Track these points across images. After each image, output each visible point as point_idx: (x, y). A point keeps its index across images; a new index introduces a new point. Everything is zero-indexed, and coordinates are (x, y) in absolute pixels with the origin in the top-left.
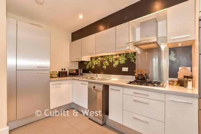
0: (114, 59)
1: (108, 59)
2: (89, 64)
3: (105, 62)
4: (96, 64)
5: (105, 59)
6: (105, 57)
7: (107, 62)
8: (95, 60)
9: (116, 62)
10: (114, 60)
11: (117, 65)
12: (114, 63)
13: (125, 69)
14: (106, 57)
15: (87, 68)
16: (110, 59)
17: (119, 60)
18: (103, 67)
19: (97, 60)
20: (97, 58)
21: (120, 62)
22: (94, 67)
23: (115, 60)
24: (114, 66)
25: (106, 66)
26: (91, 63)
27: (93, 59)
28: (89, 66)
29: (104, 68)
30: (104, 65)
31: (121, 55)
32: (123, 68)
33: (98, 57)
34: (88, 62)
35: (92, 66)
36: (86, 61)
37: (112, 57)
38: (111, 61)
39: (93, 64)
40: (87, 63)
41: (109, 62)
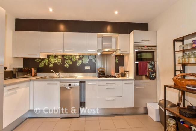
0: (77, 58)
1: (71, 58)
2: (45, 62)
3: (67, 61)
4: (55, 63)
5: (67, 58)
6: (67, 56)
7: (69, 61)
8: (54, 58)
9: (79, 62)
10: (77, 60)
11: (80, 64)
12: (77, 62)
13: (87, 68)
14: (69, 56)
15: (40, 67)
16: (72, 58)
17: (83, 60)
18: (65, 65)
19: (57, 58)
20: (57, 57)
21: (83, 61)
22: (52, 65)
23: (79, 60)
24: (77, 64)
25: (69, 64)
26: (47, 61)
27: (50, 57)
28: (45, 64)
29: (66, 67)
30: (66, 63)
31: (84, 56)
32: (86, 67)
33: (58, 55)
34: (43, 59)
35: (49, 64)
36: (39, 59)
37: (75, 57)
38: (75, 61)
39: (51, 63)
40: (40, 60)
41: (72, 61)
